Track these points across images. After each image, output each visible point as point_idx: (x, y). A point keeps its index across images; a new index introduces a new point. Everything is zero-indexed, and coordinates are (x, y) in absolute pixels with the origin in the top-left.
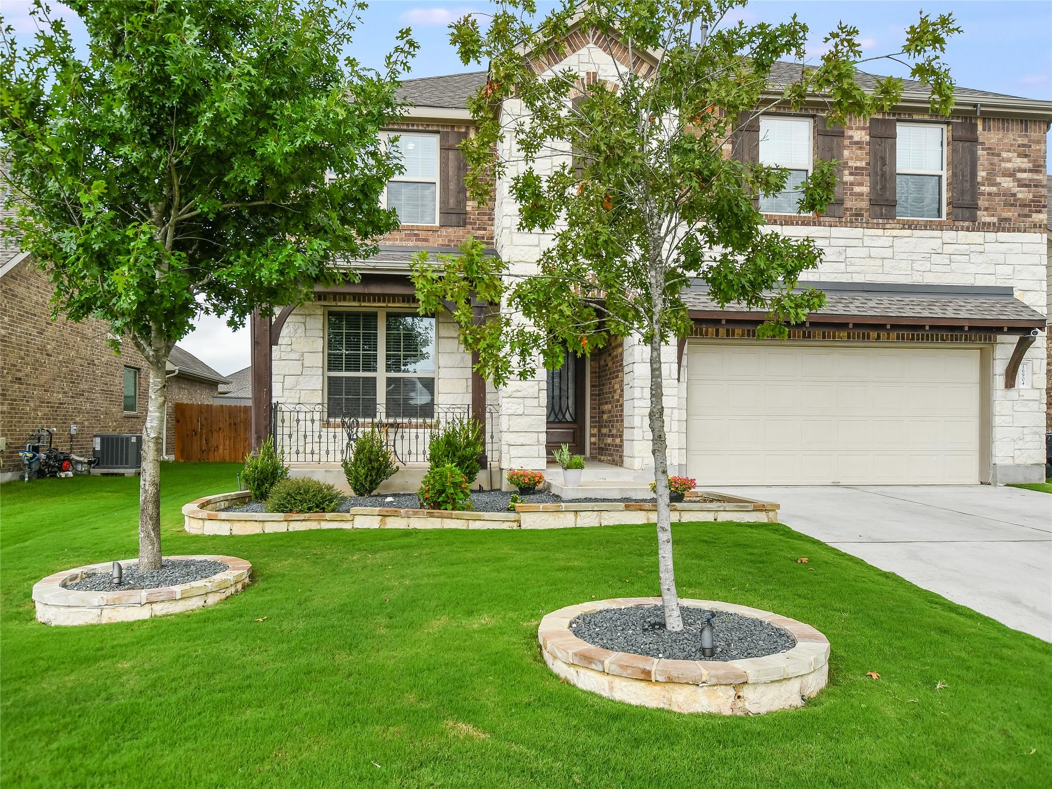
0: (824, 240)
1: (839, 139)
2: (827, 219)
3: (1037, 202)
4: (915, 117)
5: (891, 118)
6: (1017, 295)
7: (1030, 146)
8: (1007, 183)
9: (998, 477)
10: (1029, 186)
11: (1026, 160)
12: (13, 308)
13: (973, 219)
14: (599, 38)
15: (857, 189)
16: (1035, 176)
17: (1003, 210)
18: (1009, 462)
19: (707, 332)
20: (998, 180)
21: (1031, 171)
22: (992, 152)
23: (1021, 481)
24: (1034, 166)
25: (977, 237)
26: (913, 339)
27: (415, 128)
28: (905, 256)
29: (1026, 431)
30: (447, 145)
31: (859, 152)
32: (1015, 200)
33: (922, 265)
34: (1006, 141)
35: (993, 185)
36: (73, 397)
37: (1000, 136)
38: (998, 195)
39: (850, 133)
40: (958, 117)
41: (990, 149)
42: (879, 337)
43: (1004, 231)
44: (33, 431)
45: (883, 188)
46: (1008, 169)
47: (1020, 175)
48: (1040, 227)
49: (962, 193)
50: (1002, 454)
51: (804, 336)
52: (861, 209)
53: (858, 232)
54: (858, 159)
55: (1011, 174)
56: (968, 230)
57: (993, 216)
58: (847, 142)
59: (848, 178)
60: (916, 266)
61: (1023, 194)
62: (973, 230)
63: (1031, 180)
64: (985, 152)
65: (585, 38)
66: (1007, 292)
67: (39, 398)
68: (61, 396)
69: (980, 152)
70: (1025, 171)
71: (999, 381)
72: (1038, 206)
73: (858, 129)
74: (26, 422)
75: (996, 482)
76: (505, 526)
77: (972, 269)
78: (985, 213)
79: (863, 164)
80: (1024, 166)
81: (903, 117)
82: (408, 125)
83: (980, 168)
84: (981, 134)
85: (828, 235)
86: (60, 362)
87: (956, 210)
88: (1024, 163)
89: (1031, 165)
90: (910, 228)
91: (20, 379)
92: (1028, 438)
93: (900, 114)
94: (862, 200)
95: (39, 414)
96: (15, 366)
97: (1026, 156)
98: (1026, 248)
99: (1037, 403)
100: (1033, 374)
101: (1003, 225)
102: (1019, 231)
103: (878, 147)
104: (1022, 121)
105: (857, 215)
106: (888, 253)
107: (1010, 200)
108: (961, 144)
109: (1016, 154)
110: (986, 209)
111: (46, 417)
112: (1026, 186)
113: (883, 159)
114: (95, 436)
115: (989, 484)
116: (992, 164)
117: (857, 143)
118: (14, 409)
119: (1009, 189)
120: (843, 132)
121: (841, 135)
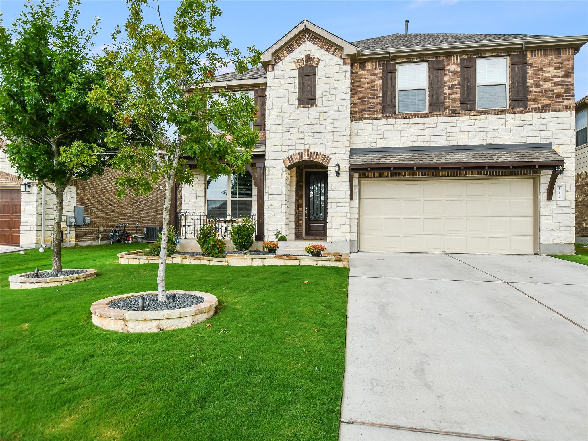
0: (433, 124)
1: (442, 71)
2: (435, 113)
3: (567, 93)
4: (488, 54)
5: (473, 56)
6: (554, 147)
7: (563, 63)
8: (547, 85)
9: (542, 250)
10: (563, 85)
11: (560, 71)
12: (108, 177)
13: (525, 106)
14: (311, 38)
15: (453, 96)
16: (566, 79)
17: (545, 100)
18: (550, 242)
19: (368, 174)
20: (541, 83)
21: (563, 76)
22: (537, 68)
23: (557, 253)
24: (565, 74)
25: (528, 116)
26: (487, 174)
27: (243, 89)
28: (482, 130)
29: (561, 224)
30: (256, 95)
31: (454, 77)
32: (553, 94)
33: (492, 134)
34: (546, 61)
35: (538, 87)
36: (137, 211)
37: (543, 59)
38: (542, 92)
39: (448, 67)
40: (515, 52)
41: (535, 67)
42: (466, 174)
43: (545, 111)
44: (117, 225)
45: (468, 94)
46: (548, 77)
47: (555, 80)
48: (570, 107)
49: (518, 93)
50: (545, 238)
51: (422, 175)
52: (455, 107)
53: (454, 119)
54: (453, 80)
55: (550, 79)
56: (522, 112)
57: (538, 104)
58: (446, 72)
59: (447, 91)
60: (489, 135)
61: (558, 90)
62: (525, 113)
63: (563, 82)
64: (532, 69)
65: (304, 39)
66: (549, 146)
67: (120, 212)
68: (131, 211)
69: (529, 69)
70: (559, 77)
71: (543, 196)
72: (568, 96)
73: (453, 64)
74: (114, 221)
75: (541, 253)
76: (222, 264)
77: (525, 134)
78: (533, 102)
79: (456, 83)
80: (558, 74)
81: (480, 55)
82: (240, 88)
83: (529, 78)
84: (529, 59)
85: (436, 122)
86: (131, 197)
87: (514, 102)
88: (559, 73)
89: (563, 73)
90: (485, 114)
91: (111, 204)
92: (562, 229)
93: (478, 54)
94: (456, 102)
95: (120, 218)
96: (109, 199)
97: (560, 68)
98: (560, 120)
99: (569, 209)
100: (566, 192)
101: (545, 109)
102: (556, 111)
103: (464, 73)
104: (556, 50)
105: (452, 110)
106: (472, 128)
107: (549, 93)
108: (516, 66)
109: (553, 68)
110: (534, 100)
111: (123, 219)
112: (560, 85)
113: (468, 79)
114: (145, 227)
115: (538, 254)
116: (537, 75)
117: (452, 72)
118: (108, 216)
119: (549, 88)
120: (444, 67)
121: (443, 69)
